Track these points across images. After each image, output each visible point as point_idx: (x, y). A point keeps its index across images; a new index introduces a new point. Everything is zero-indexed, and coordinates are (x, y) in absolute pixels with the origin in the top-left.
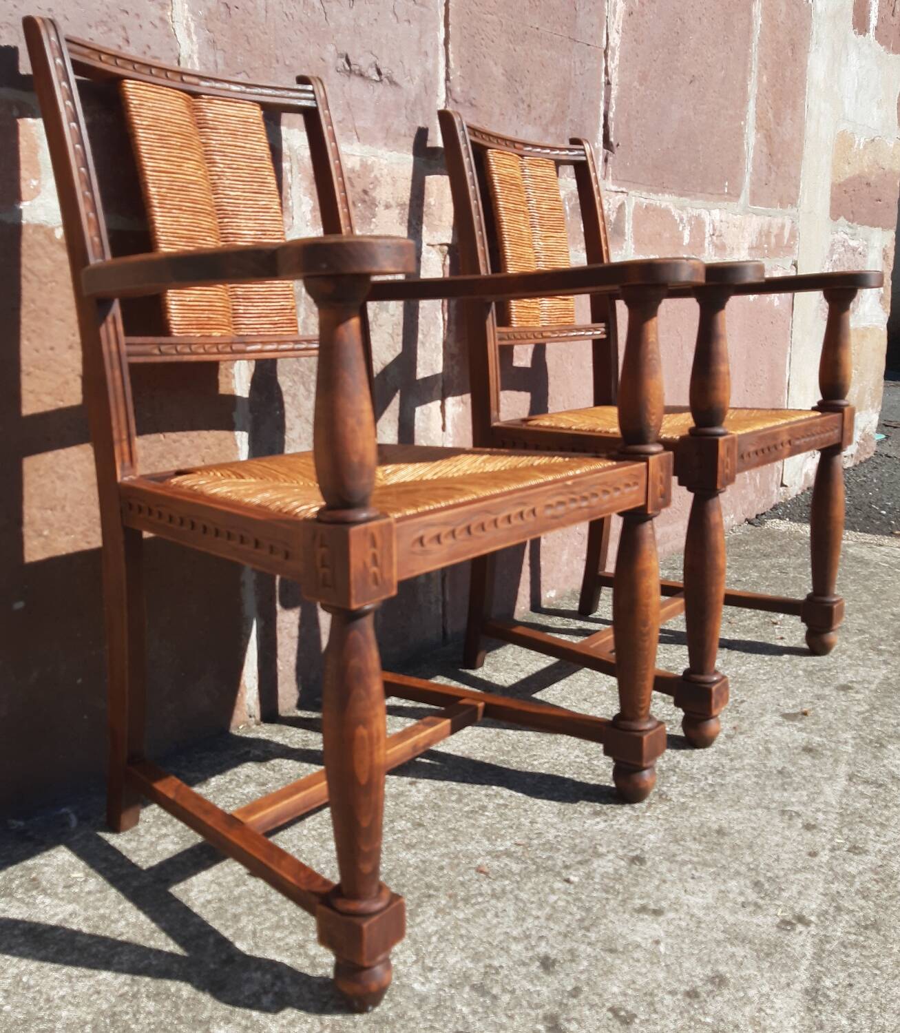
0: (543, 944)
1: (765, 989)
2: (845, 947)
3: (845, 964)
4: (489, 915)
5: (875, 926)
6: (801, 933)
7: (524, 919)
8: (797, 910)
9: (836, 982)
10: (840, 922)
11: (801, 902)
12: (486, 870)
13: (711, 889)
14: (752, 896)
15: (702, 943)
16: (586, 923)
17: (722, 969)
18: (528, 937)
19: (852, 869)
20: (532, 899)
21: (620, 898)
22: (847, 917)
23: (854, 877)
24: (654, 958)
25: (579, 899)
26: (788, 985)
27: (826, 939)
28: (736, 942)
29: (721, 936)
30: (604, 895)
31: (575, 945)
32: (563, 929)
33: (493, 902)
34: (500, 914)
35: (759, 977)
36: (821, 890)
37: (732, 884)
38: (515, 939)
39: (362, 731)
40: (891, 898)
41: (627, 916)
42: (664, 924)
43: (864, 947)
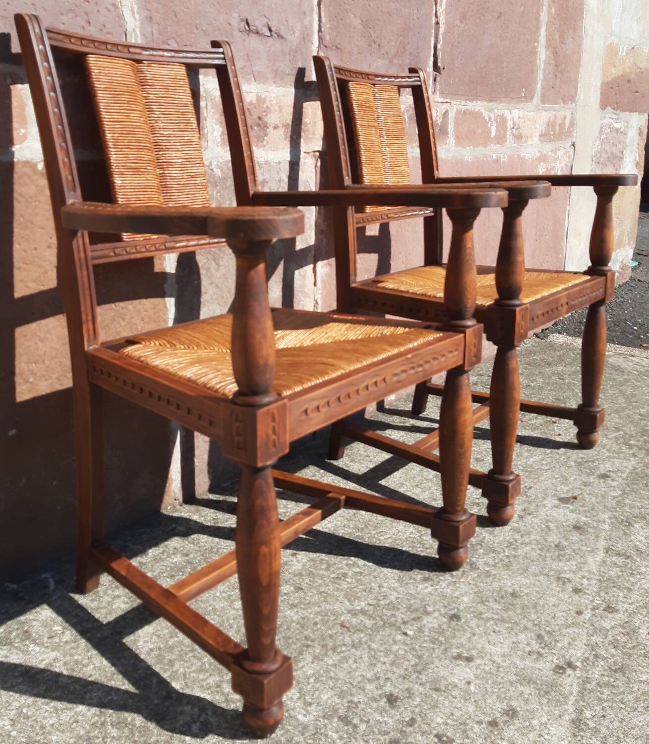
0: (389, 684)
1: (544, 720)
2: (600, 686)
3: (600, 700)
4: (351, 661)
5: (622, 670)
6: (569, 675)
7: (375, 665)
8: (567, 657)
9: (594, 714)
10: (598, 666)
11: (571, 651)
12: (347, 625)
13: (507, 641)
14: (536, 646)
15: (500, 683)
16: (419, 668)
17: (514, 704)
18: (378, 678)
19: (607, 625)
20: (381, 649)
21: (443, 648)
22: (602, 663)
23: (608, 631)
24: (467, 695)
25: (413, 649)
26: (560, 716)
27: (587, 680)
28: (524, 683)
29: (513, 678)
30: (432, 646)
31: (411, 685)
32: (402, 672)
33: (353, 651)
34: (358, 661)
35: (540, 710)
36: (584, 642)
37: (522, 636)
38: (368, 680)
39: (264, 549)
40: (634, 647)
41: (448, 662)
42: (474, 669)
43: (613, 686)
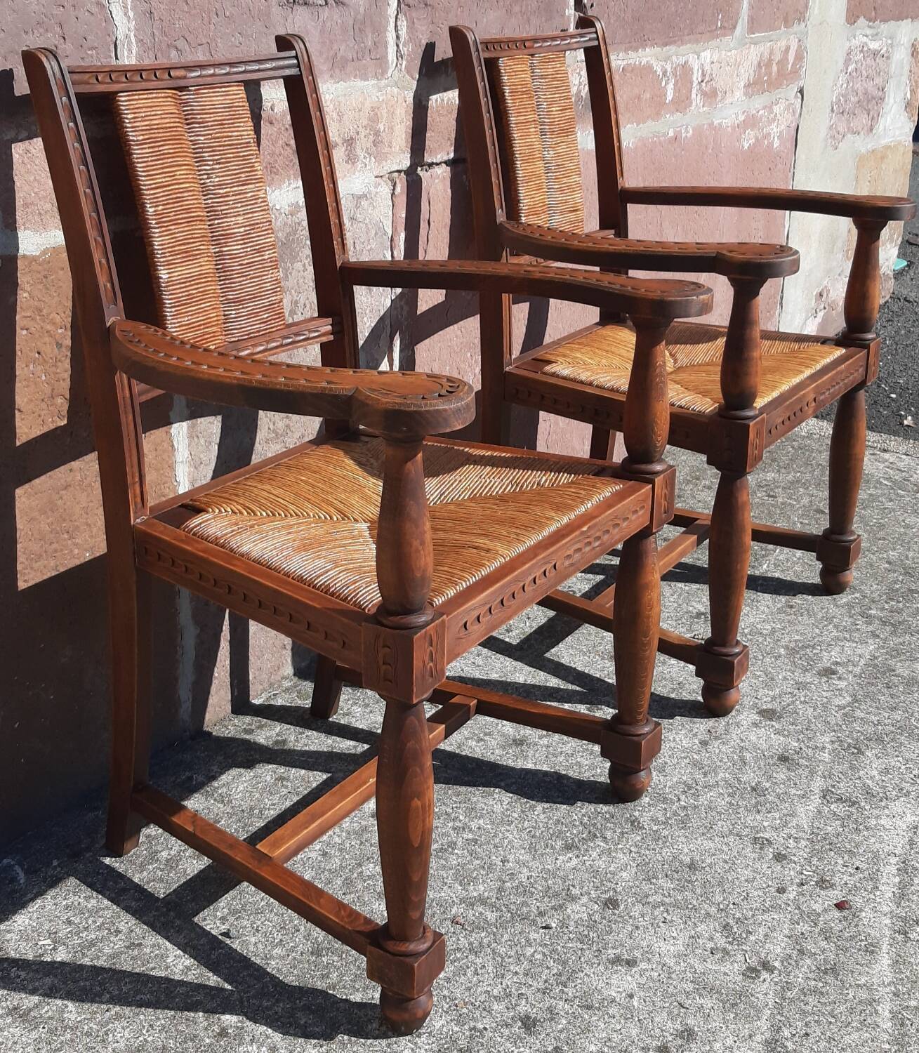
0: (523, 1002)
1: (729, 1042)
2: (805, 995)
3: (804, 1012)
4: (469, 972)
5: (833, 970)
6: (764, 980)
7: (503, 976)
8: (763, 955)
9: (794, 1032)
10: (802, 967)
11: (767, 946)
12: (462, 921)
13: (681, 935)
14: (721, 941)
15: (673, 995)
16: (563, 979)
17: (691, 1022)
18: (509, 995)
19: (818, 907)
20: (512, 953)
21: (594, 948)
22: (808, 961)
23: (819, 915)
24: (629, 1014)
25: (555, 951)
26: (750, 1036)
27: (788, 986)
28: (705, 993)
29: (690, 987)
30: (580, 946)
31: (554, 1002)
32: (541, 986)
33: (472, 957)
34: (480, 972)
35: (724, 1029)
36: (786, 932)
37: (702, 928)
38: (495, 997)
40: (853, 938)
41: (601, 968)
42: (637, 976)
43: (822, 993)
